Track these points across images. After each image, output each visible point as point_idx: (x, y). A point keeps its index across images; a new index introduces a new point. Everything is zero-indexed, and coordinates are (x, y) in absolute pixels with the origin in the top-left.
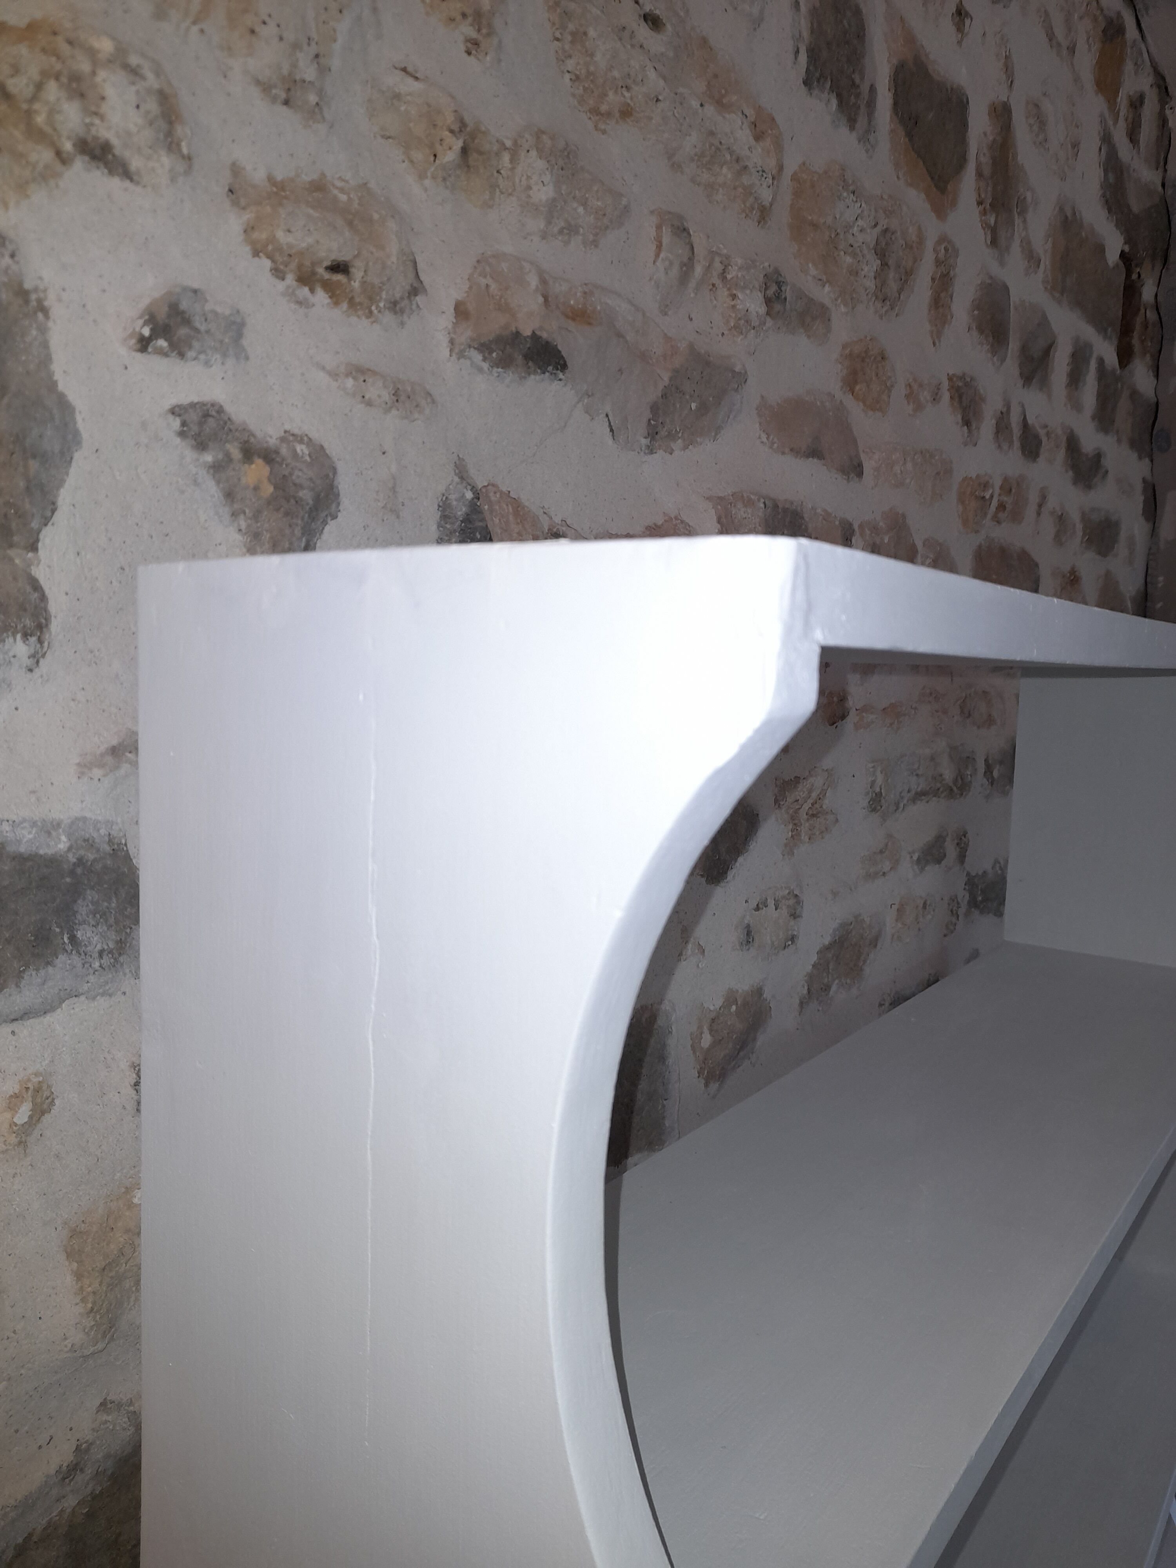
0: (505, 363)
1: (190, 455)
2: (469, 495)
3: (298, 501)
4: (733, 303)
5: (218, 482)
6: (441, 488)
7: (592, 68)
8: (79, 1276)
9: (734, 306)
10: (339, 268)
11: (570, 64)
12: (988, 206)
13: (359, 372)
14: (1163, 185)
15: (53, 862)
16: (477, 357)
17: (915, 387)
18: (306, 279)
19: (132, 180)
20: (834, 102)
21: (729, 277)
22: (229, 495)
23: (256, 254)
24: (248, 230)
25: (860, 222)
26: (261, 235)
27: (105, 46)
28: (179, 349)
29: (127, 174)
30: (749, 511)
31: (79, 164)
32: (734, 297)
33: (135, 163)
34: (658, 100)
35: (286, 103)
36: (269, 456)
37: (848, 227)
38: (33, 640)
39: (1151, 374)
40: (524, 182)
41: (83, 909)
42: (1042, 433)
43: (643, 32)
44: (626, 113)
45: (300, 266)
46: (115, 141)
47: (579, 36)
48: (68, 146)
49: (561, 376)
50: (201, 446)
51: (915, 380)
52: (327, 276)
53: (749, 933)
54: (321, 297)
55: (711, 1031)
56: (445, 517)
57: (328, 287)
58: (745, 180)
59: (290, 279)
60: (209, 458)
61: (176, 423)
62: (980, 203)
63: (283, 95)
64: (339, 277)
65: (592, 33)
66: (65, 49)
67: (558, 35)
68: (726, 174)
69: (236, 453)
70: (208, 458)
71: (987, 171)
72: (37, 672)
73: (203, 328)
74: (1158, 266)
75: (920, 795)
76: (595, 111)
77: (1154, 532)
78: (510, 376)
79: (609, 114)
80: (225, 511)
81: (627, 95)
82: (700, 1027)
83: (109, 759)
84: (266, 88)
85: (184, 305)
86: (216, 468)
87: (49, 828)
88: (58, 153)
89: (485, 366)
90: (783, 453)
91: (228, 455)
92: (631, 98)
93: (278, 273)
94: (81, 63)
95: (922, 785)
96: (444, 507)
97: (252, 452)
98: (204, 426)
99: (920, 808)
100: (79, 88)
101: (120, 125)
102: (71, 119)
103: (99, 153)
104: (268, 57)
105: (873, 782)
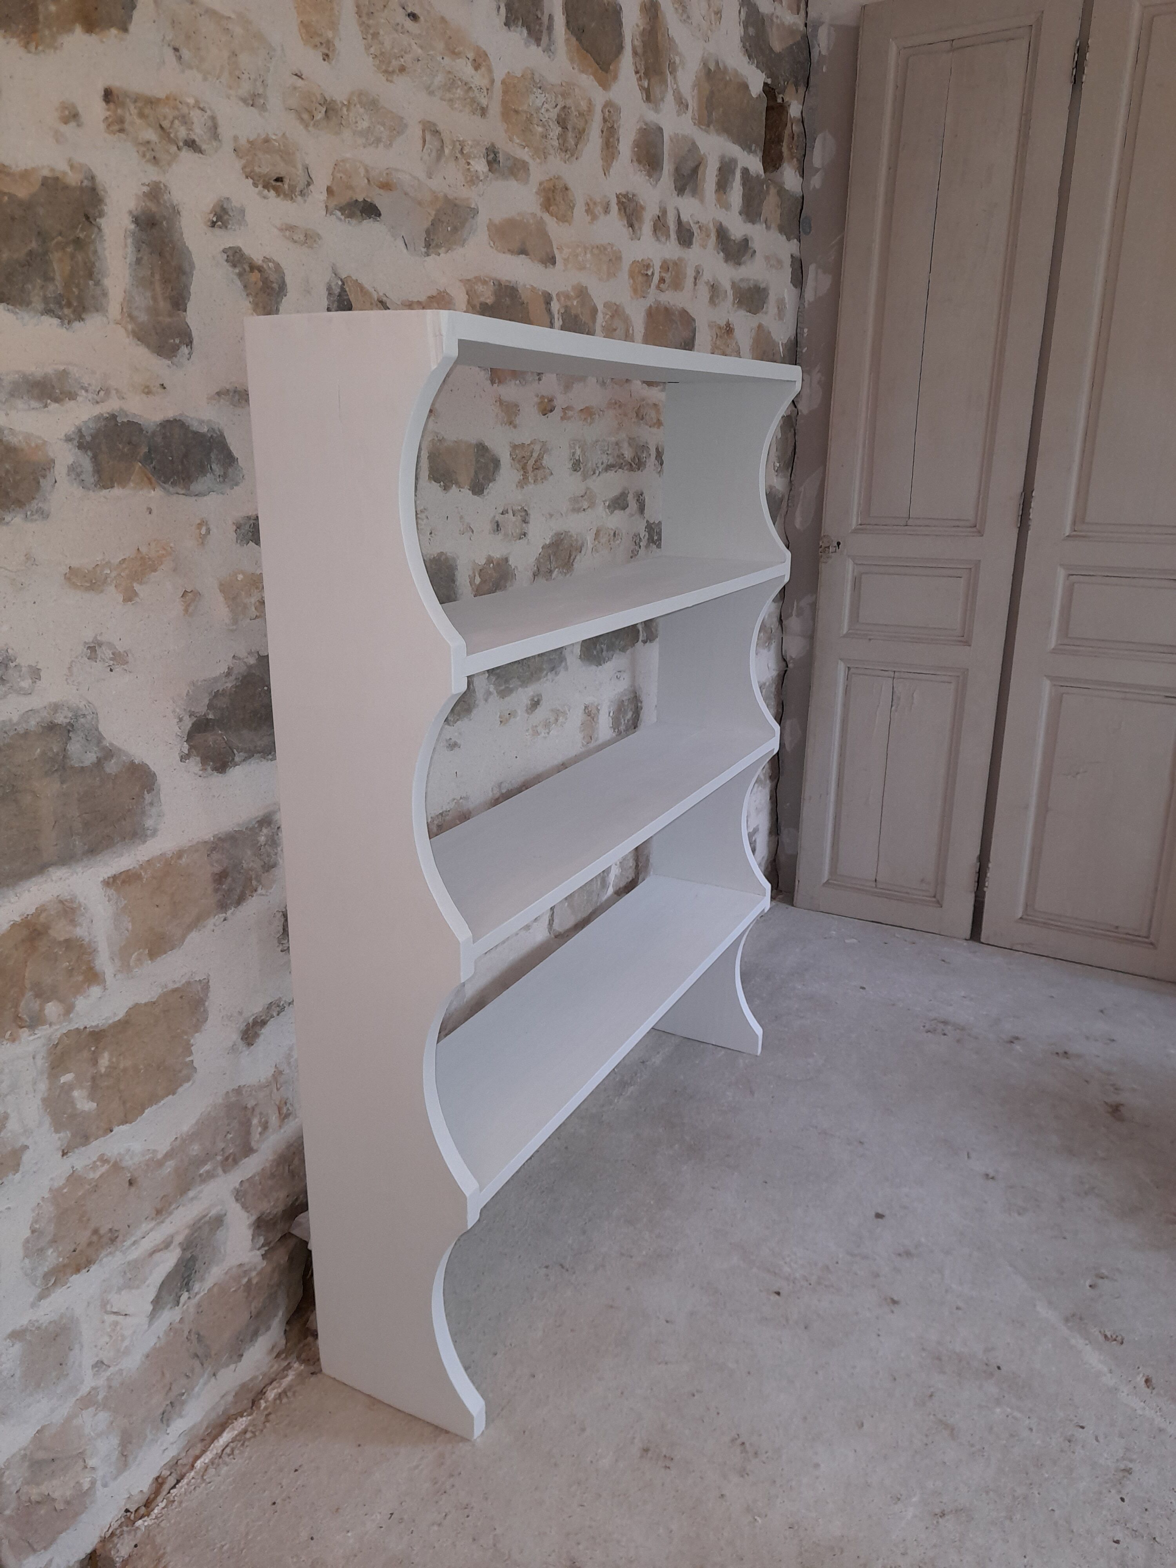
0: (351, 216)
1: (230, 269)
2: (340, 283)
3: (272, 289)
4: (468, 167)
5: (241, 281)
6: (327, 281)
7: (383, 50)
9: (469, 169)
10: (279, 179)
11: (372, 50)
12: (642, 75)
13: (290, 228)
14: (806, 25)
15: (203, 435)
16: (339, 213)
17: (591, 205)
18: (266, 186)
19: (202, 153)
20: (525, 32)
21: (465, 152)
22: (245, 287)
23: (247, 177)
24: (244, 168)
25: (546, 106)
26: (249, 169)
27: (191, 101)
28: (225, 226)
29: (201, 151)
30: (485, 287)
31: (185, 149)
32: (469, 164)
33: (204, 147)
34: (418, 60)
35: (252, 106)
36: (260, 269)
37: (538, 109)
38: (189, 347)
39: (797, 173)
40: (354, 120)
41: (212, 455)
42: (695, 229)
43: (409, 24)
44: (402, 69)
45: (264, 181)
46: (197, 139)
47: (375, 35)
48: (181, 144)
49: (378, 219)
50: (234, 266)
51: (591, 200)
52: (274, 183)
53: (498, 526)
54: (272, 193)
55: (480, 576)
56: (330, 294)
57: (275, 188)
58: (471, 94)
59: (260, 187)
60: (237, 271)
61: (225, 256)
62: (637, 72)
63: (251, 103)
64: (279, 184)
65: (382, 32)
66: (180, 106)
67: (365, 37)
68: (460, 92)
69: (247, 269)
71: (640, 51)
72: (191, 360)
73: (232, 215)
74: (802, 90)
75: (609, 467)
76: (386, 72)
77: (801, 296)
78: (354, 222)
79: (393, 72)
80: (244, 294)
81: (402, 60)
82: (474, 573)
83: (217, 397)
84: (244, 100)
85: (225, 205)
86: (240, 275)
87: (201, 422)
88: (178, 147)
89: (343, 217)
90: (504, 253)
91: (244, 269)
92: (405, 62)
93: (255, 185)
94: (185, 110)
95: (611, 461)
96: (329, 289)
97: (253, 267)
98: (235, 257)
99: (611, 474)
100: (185, 120)
101: (199, 133)
102: (182, 133)
103: (191, 145)
104: (245, 88)
105: (574, 454)
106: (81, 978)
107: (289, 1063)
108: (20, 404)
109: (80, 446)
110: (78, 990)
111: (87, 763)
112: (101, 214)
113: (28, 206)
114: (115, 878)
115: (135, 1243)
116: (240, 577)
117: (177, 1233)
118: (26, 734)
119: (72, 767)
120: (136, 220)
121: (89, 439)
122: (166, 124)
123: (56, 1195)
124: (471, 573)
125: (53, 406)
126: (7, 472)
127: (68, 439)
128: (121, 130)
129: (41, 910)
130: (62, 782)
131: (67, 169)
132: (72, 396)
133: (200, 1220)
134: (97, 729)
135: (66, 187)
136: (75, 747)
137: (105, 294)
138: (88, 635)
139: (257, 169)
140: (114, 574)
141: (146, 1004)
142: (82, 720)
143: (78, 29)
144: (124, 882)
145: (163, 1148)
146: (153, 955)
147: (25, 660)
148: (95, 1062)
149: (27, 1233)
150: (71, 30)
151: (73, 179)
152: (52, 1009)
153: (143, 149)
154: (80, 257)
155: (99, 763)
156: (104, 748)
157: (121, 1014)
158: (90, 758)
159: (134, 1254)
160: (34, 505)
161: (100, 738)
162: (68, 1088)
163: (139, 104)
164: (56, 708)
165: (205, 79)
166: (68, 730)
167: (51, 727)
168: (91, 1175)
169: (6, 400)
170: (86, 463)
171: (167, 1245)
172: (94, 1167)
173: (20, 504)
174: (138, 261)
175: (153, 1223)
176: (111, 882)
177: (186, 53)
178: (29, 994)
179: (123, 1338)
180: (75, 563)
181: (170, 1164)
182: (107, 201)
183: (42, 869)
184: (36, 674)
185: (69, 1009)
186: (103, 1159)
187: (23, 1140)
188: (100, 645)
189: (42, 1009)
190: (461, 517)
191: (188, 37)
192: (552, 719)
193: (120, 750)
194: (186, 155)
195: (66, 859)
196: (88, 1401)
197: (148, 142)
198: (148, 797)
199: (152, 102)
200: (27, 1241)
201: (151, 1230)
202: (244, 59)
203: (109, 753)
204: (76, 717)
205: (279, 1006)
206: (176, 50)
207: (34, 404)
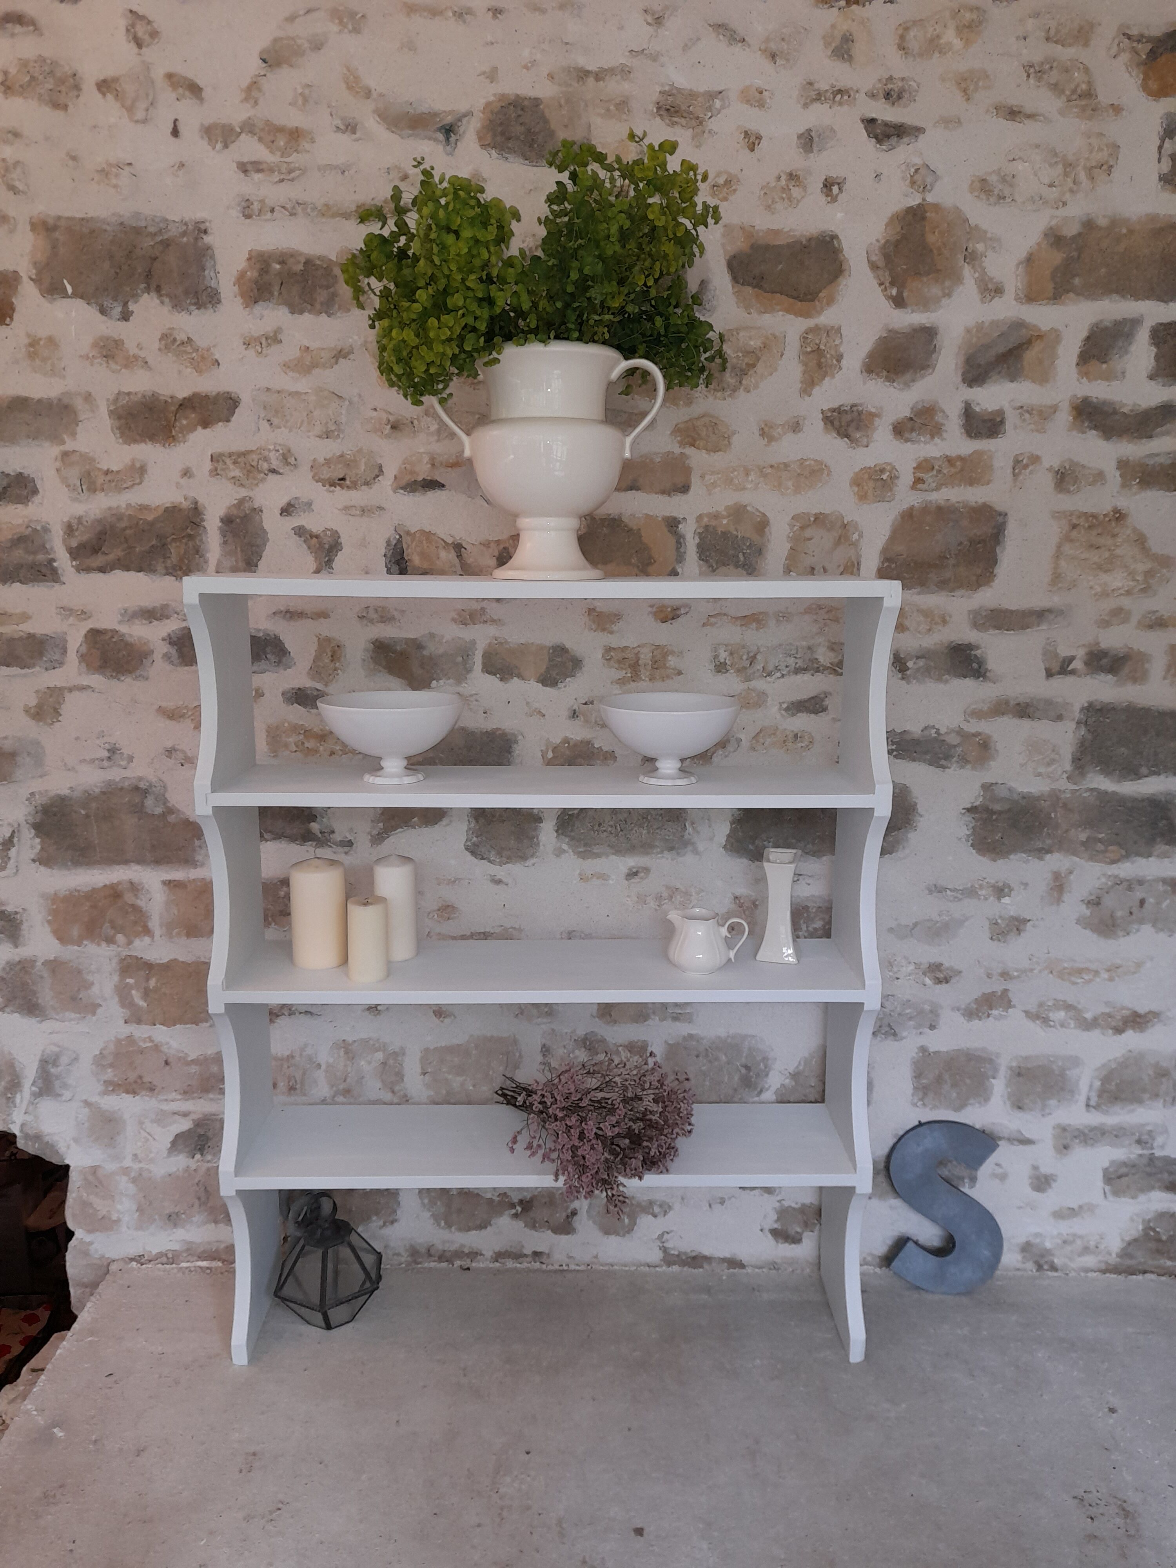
0: (414, 491)
1: (297, 538)
2: (398, 537)
5: (305, 546)
6: (388, 535)
8: (267, 736)
10: (343, 479)
13: (346, 508)
15: (259, 638)
16: (402, 491)
17: (766, 429)
18: (333, 484)
19: (282, 474)
22: (309, 548)
23: (316, 482)
24: (314, 478)
26: (317, 478)
27: (272, 447)
28: (289, 514)
29: (280, 474)
31: (270, 474)
33: (281, 471)
35: (327, 438)
36: (317, 537)
41: (268, 649)
42: (1014, 414)
45: (330, 482)
46: (276, 468)
48: (265, 472)
49: (442, 489)
50: (300, 537)
51: (766, 425)
52: (338, 482)
54: (338, 487)
55: (553, 752)
56: (388, 545)
57: (340, 485)
59: (327, 486)
61: (294, 532)
62: (881, 284)
63: (326, 436)
64: (342, 482)
66: (262, 452)
69: (309, 537)
70: (303, 539)
73: (299, 506)
75: (798, 671)
78: (415, 495)
80: (309, 552)
82: (547, 748)
84: (320, 437)
85: (292, 502)
86: (305, 541)
87: (259, 630)
88: (263, 475)
89: (407, 493)
91: (307, 538)
93: (324, 485)
94: (266, 453)
95: (800, 664)
96: (388, 542)
97: (312, 536)
98: (300, 531)
99: (799, 677)
100: (266, 459)
101: (275, 464)
102: (265, 466)
103: (273, 471)
104: (318, 429)
105: (716, 657)
106: (140, 929)
107: (301, 1055)
108: (137, 621)
109: (170, 643)
110: (137, 935)
111: (156, 813)
112: (203, 520)
113: (152, 524)
114: (170, 881)
115: (166, 1100)
116: (286, 725)
117: (194, 1113)
118: (122, 789)
119: (146, 813)
120: (222, 520)
121: (175, 639)
122: (253, 464)
123: (118, 1041)
124: (544, 748)
125: (155, 623)
126: (124, 655)
127: (163, 640)
128: (218, 474)
129: (119, 883)
130: (139, 819)
131: (183, 500)
132: (168, 617)
133: (211, 1115)
134: (164, 795)
135: (180, 510)
136: (149, 802)
137: (206, 562)
138: (169, 744)
139: (322, 477)
140: (190, 713)
141: (183, 962)
142: (154, 789)
143: (199, 428)
144: (175, 886)
145: (192, 1056)
146: (189, 935)
147: (126, 751)
148: (148, 980)
149: (98, 1052)
150: (195, 430)
151: (186, 505)
152: (120, 938)
153: (233, 481)
154: (190, 544)
155: (163, 815)
156: (167, 807)
157: (165, 961)
158: (158, 810)
159: (165, 1107)
160: (138, 673)
161: (166, 802)
162: (129, 987)
163: (233, 458)
164: (140, 779)
165: (290, 431)
166: (145, 792)
167: (137, 788)
168: (141, 1044)
169: (128, 620)
170: (173, 651)
171: (185, 1115)
172: (144, 1041)
173: (130, 672)
174: (225, 543)
175: (179, 1097)
176: (168, 883)
177: (275, 421)
178: (107, 925)
179: (151, 1152)
180: (164, 704)
181: (194, 1069)
182: (205, 513)
183: (127, 862)
184: (131, 759)
185: (130, 943)
186: (150, 1039)
187: (99, 1001)
188: (176, 750)
189: (114, 936)
190: (528, 703)
191: (277, 412)
192: (665, 895)
193: (179, 810)
194: (271, 476)
195: (140, 861)
196: (126, 1171)
197: (234, 477)
198: (197, 843)
199: (244, 454)
200: (96, 1056)
201: (180, 1100)
202: (316, 413)
203: (171, 811)
204: (151, 786)
205: (290, 1010)
206: (268, 421)
207: (144, 622)
